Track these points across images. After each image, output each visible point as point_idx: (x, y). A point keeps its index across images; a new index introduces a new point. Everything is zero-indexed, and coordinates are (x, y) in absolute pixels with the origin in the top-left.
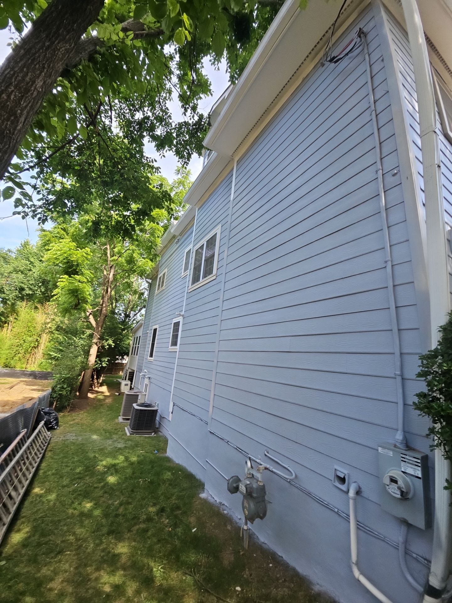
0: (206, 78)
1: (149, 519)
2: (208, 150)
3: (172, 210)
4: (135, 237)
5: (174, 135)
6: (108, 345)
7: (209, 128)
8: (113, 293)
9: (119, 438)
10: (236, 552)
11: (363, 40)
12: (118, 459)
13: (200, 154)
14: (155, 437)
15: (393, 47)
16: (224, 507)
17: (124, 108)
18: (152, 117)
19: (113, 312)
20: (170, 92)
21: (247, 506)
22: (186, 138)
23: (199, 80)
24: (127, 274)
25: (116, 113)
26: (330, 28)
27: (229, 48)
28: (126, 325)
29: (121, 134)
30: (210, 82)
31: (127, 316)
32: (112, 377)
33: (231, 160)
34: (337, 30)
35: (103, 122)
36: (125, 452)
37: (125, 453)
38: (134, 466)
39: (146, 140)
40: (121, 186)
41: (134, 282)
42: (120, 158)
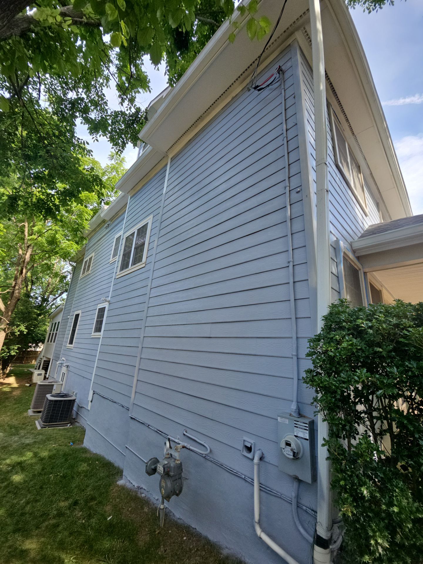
0: (145, 74)
1: (60, 514)
2: (144, 142)
3: (102, 194)
4: (59, 217)
5: (110, 122)
6: (19, 331)
7: (145, 122)
8: (29, 274)
9: (28, 433)
10: (152, 533)
11: (281, 77)
12: (25, 456)
13: (135, 145)
14: (70, 428)
15: (303, 87)
16: (142, 491)
17: (55, 85)
18: (87, 100)
19: (28, 295)
20: (107, 79)
21: (164, 485)
22: (122, 127)
23: (138, 75)
24: (47, 255)
25: (45, 87)
26: (256, 59)
27: (168, 53)
28: (43, 310)
29: (50, 110)
30: (149, 79)
31: (45, 300)
32: (22, 367)
33: (165, 157)
34: (262, 62)
35: (30, 93)
36: (34, 447)
37: (34, 449)
38: (44, 461)
39: (78, 121)
40: (46, 163)
41: (56, 265)
42: (47, 133)
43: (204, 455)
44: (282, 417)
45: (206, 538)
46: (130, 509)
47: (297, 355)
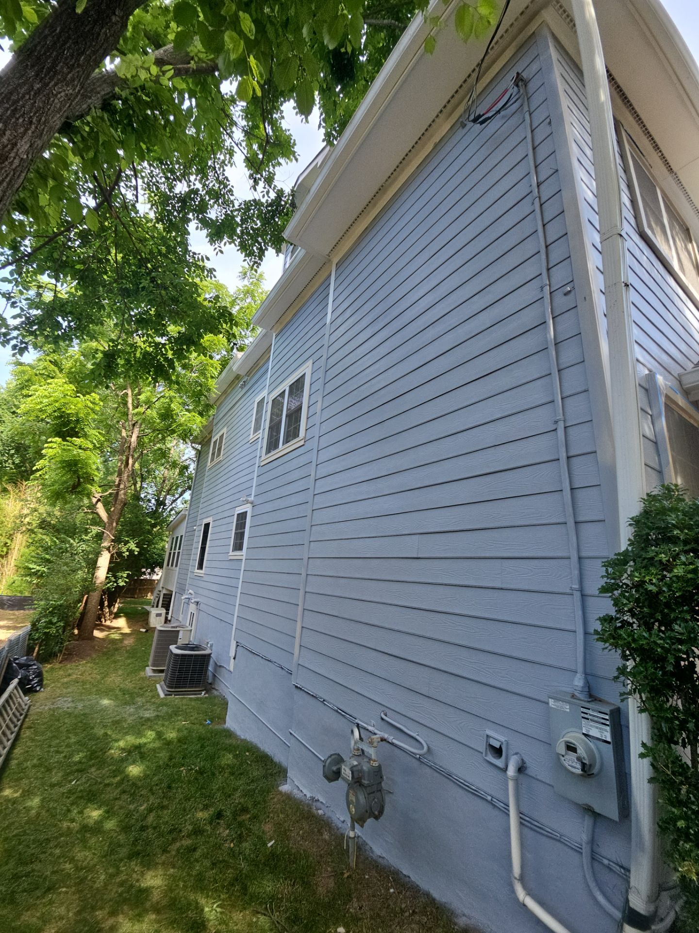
0: (288, 133)
1: (197, 831)
2: (291, 244)
3: (234, 336)
4: (174, 378)
5: (238, 219)
6: (128, 550)
7: (293, 211)
8: (137, 466)
9: (147, 702)
10: (337, 875)
11: (521, 91)
12: (145, 736)
13: (278, 251)
14: (206, 697)
15: (565, 102)
16: (319, 804)
17: (157, 176)
18: (203, 191)
19: (137, 497)
20: (231, 153)
21: (354, 800)
22: (256, 225)
23: (277, 137)
24: (160, 436)
25: (144, 182)
26: (474, 70)
27: (322, 91)
28: (159, 517)
29: (152, 215)
30: (294, 140)
31: (160, 503)
32: (135, 603)
33: (327, 262)
34: (485, 73)
35: (122, 195)
36: (157, 724)
37: (156, 727)
38: (171, 747)
39: (192, 226)
40: (152, 297)
41: (173, 449)
42: (151, 252)
43: (418, 756)
44: (556, 699)
45: (428, 895)
46: (301, 832)
47: (581, 590)
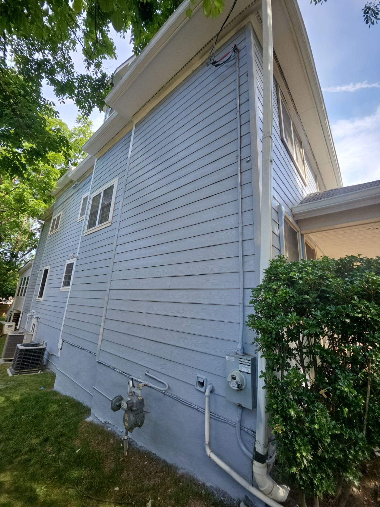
0: (111, 41)
1: (32, 450)
2: (110, 107)
3: (69, 156)
4: (25, 176)
5: (76, 85)
7: (111, 88)
10: (116, 460)
11: (236, 55)
13: (101, 110)
14: (41, 374)
15: (255, 66)
16: (108, 425)
17: (22, 45)
18: (53, 61)
20: (74, 43)
21: (128, 419)
22: (88, 91)
23: (104, 41)
24: (15, 213)
25: (12, 48)
26: (215, 37)
27: (133, 23)
28: (12, 265)
29: (16, 69)
30: (115, 46)
31: (14, 256)
33: (131, 122)
38: (15, 405)
39: (44, 82)
40: (12, 121)
41: (24, 222)
42: (13, 92)
43: (163, 391)
44: (229, 356)
45: (164, 461)
46: (97, 442)
47: (243, 304)
